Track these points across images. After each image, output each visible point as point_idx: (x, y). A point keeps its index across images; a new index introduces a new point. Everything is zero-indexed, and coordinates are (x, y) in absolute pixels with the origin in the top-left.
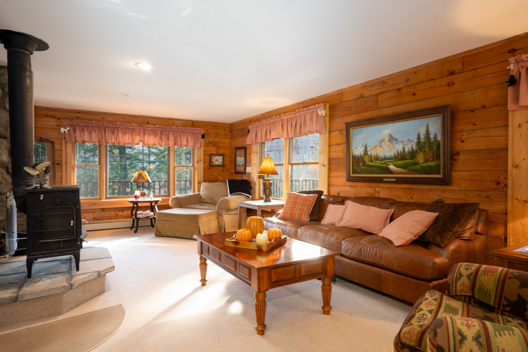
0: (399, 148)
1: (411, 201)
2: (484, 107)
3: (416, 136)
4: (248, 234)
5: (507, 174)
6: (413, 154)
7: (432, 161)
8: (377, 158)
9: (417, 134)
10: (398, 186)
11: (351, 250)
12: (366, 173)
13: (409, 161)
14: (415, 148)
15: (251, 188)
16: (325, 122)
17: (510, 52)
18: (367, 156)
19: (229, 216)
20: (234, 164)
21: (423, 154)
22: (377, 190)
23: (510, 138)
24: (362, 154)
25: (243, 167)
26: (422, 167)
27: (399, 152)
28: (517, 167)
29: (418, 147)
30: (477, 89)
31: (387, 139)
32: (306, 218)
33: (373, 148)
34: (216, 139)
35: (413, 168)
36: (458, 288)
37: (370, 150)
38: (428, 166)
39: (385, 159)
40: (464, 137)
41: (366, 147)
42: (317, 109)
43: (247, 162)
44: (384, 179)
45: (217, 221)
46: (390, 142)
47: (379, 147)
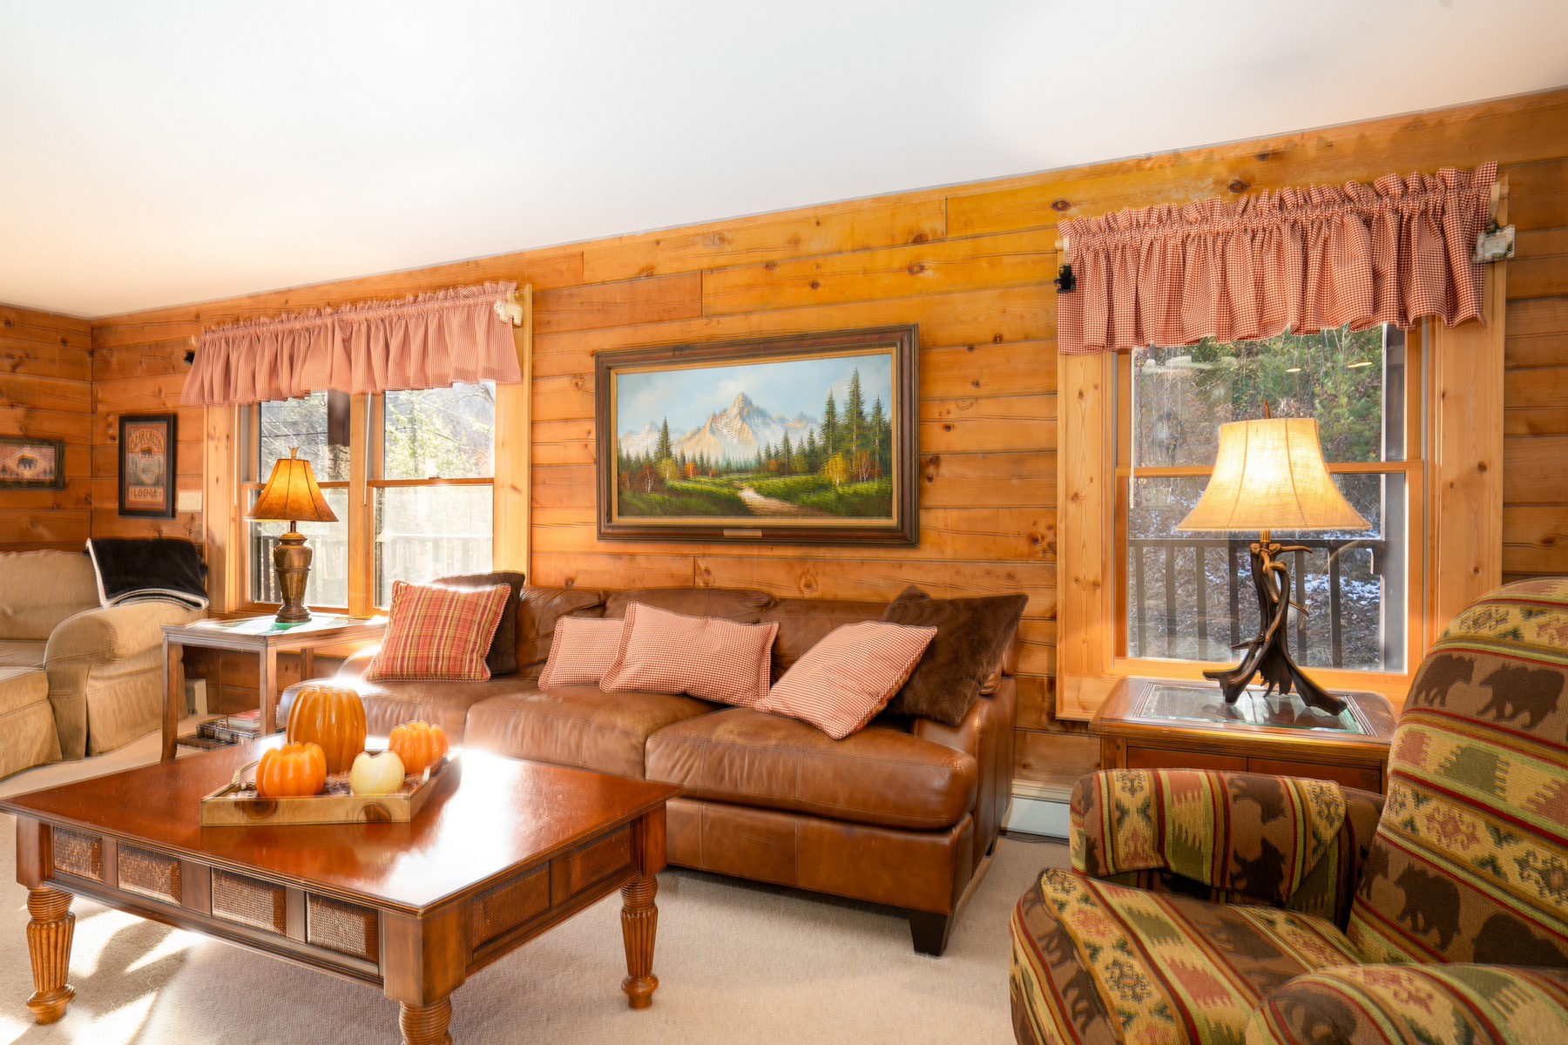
0: (771, 439)
1: (808, 594)
2: (998, 339)
3: (824, 408)
4: (313, 761)
5: (1054, 515)
6: (813, 460)
7: (868, 479)
8: (702, 469)
9: (827, 399)
10: (767, 552)
11: (682, 767)
12: (666, 513)
13: (803, 478)
14: (819, 441)
15: (204, 569)
16: (518, 343)
17: (1055, 205)
18: (670, 461)
19: (108, 683)
20: (116, 481)
21: (844, 457)
22: (702, 564)
23: (1060, 424)
24: (652, 455)
25: (160, 491)
26: (840, 498)
27: (773, 452)
28: (1075, 497)
29: (828, 438)
30: (981, 289)
31: (735, 411)
32: (478, 670)
33: (688, 434)
34: (21, 377)
35: (814, 498)
36: (1122, 851)
37: (680, 443)
38: (856, 493)
39: (728, 470)
40: (952, 416)
41: (665, 433)
42: (490, 298)
43: (179, 472)
44: (727, 533)
45: (50, 708)
46: (743, 420)
47: (708, 434)
